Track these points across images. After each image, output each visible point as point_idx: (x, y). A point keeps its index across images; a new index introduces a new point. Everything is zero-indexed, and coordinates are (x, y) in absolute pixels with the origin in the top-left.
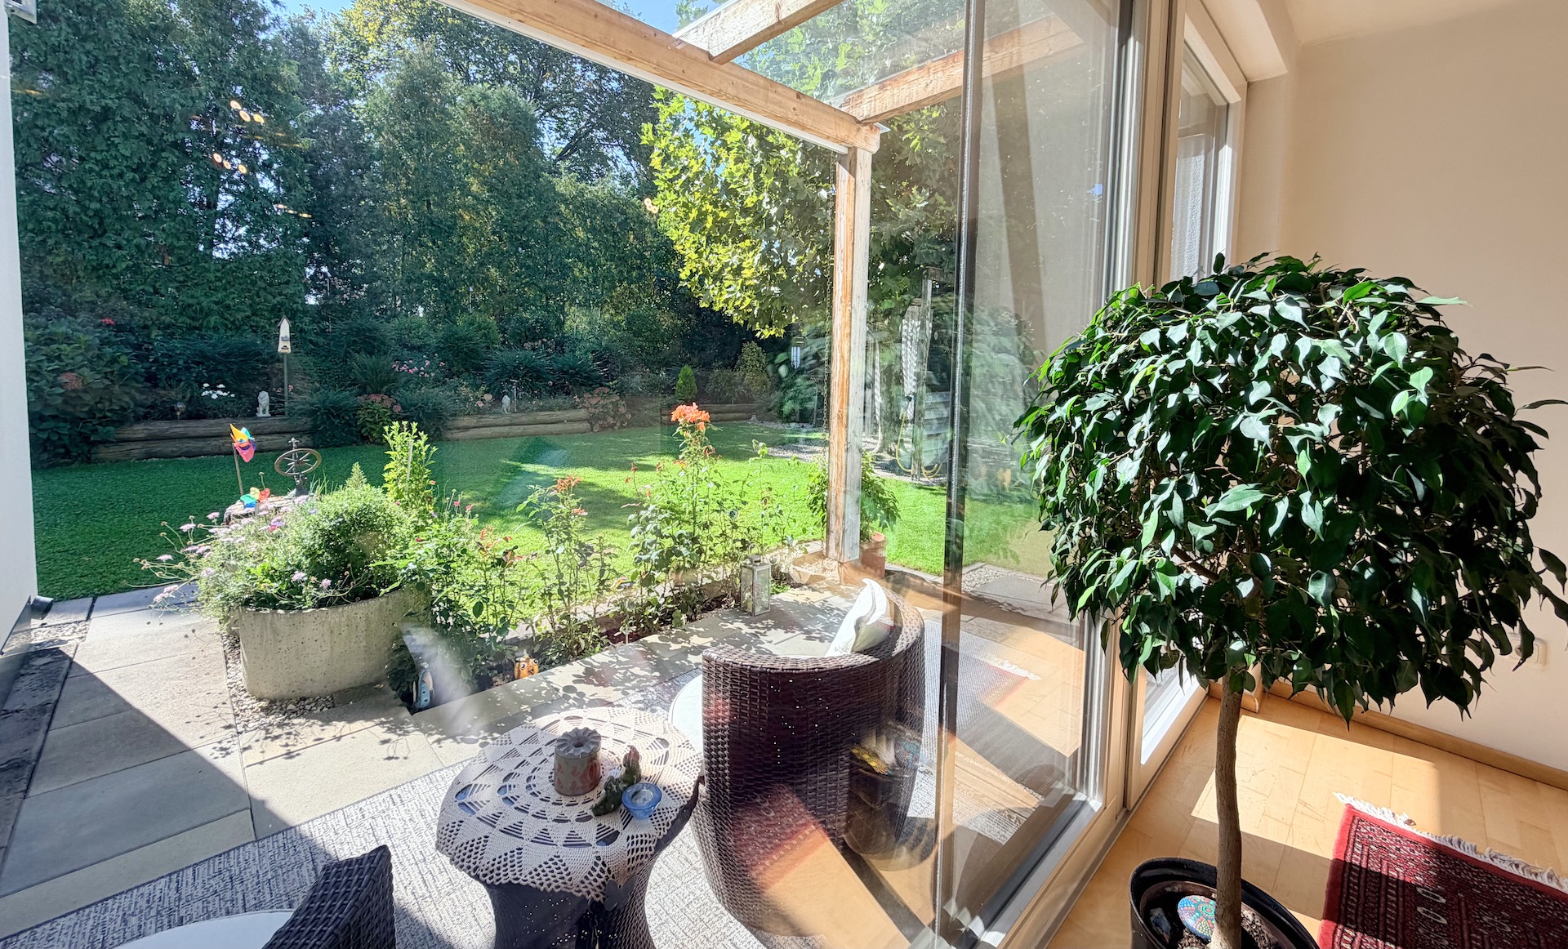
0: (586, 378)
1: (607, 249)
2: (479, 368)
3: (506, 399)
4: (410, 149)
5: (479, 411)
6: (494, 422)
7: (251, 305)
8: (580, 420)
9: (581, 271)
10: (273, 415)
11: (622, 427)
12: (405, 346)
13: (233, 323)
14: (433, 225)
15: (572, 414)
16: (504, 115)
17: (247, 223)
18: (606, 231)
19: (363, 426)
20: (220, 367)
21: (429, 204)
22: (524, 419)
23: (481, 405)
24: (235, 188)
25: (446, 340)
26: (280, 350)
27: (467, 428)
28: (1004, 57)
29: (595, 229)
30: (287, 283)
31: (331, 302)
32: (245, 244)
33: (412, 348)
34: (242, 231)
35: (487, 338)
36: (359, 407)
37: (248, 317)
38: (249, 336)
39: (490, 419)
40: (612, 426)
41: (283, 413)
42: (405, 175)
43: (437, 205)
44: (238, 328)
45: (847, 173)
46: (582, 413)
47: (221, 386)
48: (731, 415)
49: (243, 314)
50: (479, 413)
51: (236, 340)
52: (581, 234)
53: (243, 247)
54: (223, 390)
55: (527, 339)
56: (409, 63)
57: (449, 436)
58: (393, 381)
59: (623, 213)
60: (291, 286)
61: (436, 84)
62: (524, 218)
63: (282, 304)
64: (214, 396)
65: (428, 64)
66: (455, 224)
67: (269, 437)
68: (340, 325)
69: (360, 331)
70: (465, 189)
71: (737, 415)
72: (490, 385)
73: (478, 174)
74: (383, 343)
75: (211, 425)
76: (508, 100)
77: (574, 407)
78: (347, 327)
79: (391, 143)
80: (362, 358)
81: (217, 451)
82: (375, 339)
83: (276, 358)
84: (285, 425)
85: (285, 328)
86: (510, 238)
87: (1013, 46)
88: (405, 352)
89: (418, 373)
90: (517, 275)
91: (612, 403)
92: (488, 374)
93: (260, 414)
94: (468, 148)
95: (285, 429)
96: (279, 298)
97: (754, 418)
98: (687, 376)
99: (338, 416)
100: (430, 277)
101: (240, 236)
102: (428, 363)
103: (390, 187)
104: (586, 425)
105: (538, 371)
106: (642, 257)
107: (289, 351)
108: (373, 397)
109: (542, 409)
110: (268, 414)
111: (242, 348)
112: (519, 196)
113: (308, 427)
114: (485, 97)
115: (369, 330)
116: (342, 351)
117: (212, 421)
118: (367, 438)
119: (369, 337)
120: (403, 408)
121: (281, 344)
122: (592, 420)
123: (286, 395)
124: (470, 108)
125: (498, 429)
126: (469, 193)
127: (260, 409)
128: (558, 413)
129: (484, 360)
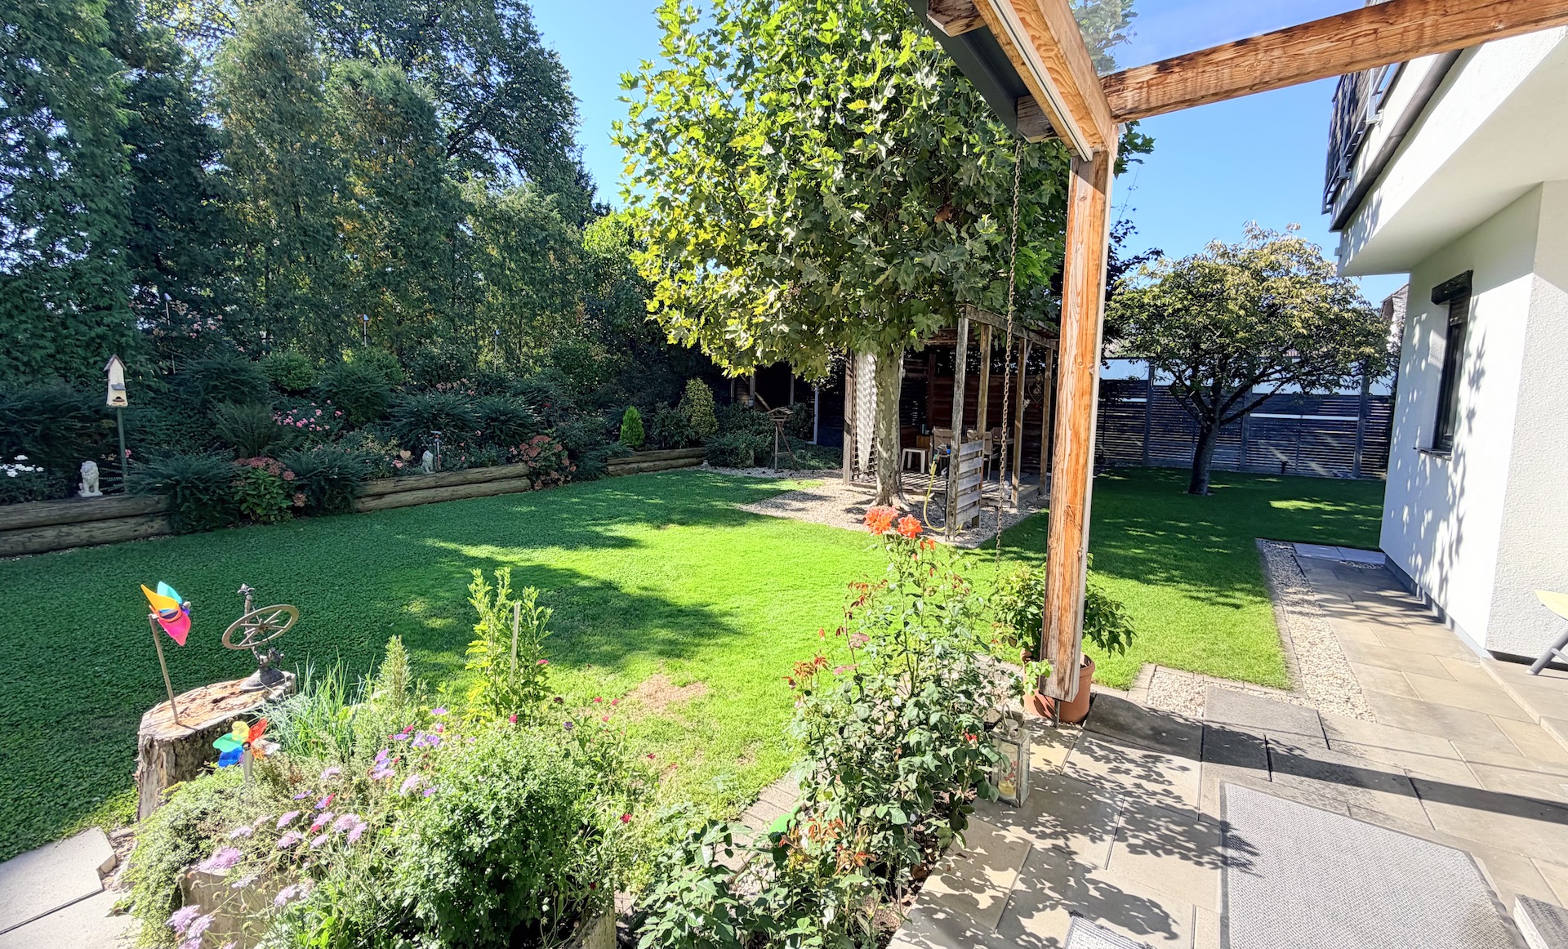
0: (520, 425)
1: (524, 269)
2: (384, 417)
3: (428, 456)
4: (269, 135)
5: (396, 473)
6: (416, 484)
7: (54, 340)
8: (519, 477)
9: (494, 296)
10: (105, 493)
11: (566, 482)
12: (283, 391)
13: (26, 364)
14: (306, 234)
15: (509, 470)
16: (394, 101)
17: (39, 223)
18: (524, 250)
19: (242, 501)
20: (13, 429)
21: (297, 208)
22: (454, 479)
23: (399, 465)
24: (16, 172)
25: (339, 381)
26: (110, 402)
27: (381, 495)
28: (1406, 30)
29: (510, 247)
30: (109, 308)
31: (174, 334)
32: (38, 253)
33: (293, 393)
34: (31, 234)
35: (390, 379)
36: (236, 476)
37: (51, 356)
38: (54, 384)
39: (410, 481)
40: (555, 482)
41: (120, 491)
42: (264, 169)
43: (312, 210)
44: (34, 372)
45: (1090, 188)
46: (520, 468)
47: (22, 457)
48: (682, 462)
49: (44, 352)
50: (395, 475)
51: (36, 389)
52: (494, 252)
53: (33, 257)
54: (23, 463)
55: (440, 379)
56: (261, 22)
57: (359, 506)
58: (276, 439)
59: (543, 229)
60: (114, 313)
61: (301, 52)
62: (425, 230)
63: (102, 337)
64: (12, 473)
65: (289, 27)
66: (335, 235)
67: (101, 525)
68: (192, 364)
69: (220, 374)
70: (346, 192)
71: (687, 460)
72: (402, 438)
73: (361, 173)
74: (254, 388)
75: (8, 514)
76: (397, 83)
77: (509, 461)
78: (201, 368)
79: (244, 128)
80: (227, 408)
81: (21, 549)
82: (243, 383)
83: (103, 412)
84: (128, 506)
85: (116, 373)
86: (408, 255)
87: (1425, 14)
88: (285, 399)
89: (306, 426)
90: (418, 300)
91: (554, 454)
92: (398, 424)
93: (86, 493)
94: (348, 139)
95: (126, 512)
96: (100, 330)
97: (705, 463)
98: (632, 419)
99: (206, 490)
100: (305, 301)
101: (27, 241)
102: (319, 412)
103: (245, 185)
104: (525, 482)
105: (463, 420)
106: (565, 281)
107: (125, 404)
108: (254, 462)
109: (473, 465)
110: (97, 493)
111: (47, 401)
112: (417, 204)
113: (162, 506)
114: (368, 76)
115: (234, 371)
116: (197, 402)
117: (9, 508)
118: (248, 516)
119: (235, 381)
120: (297, 474)
121: (112, 396)
122: (533, 475)
123: (124, 465)
124: (347, 88)
125: (420, 494)
126: (353, 195)
127: (85, 485)
128: (493, 469)
129: (393, 407)
